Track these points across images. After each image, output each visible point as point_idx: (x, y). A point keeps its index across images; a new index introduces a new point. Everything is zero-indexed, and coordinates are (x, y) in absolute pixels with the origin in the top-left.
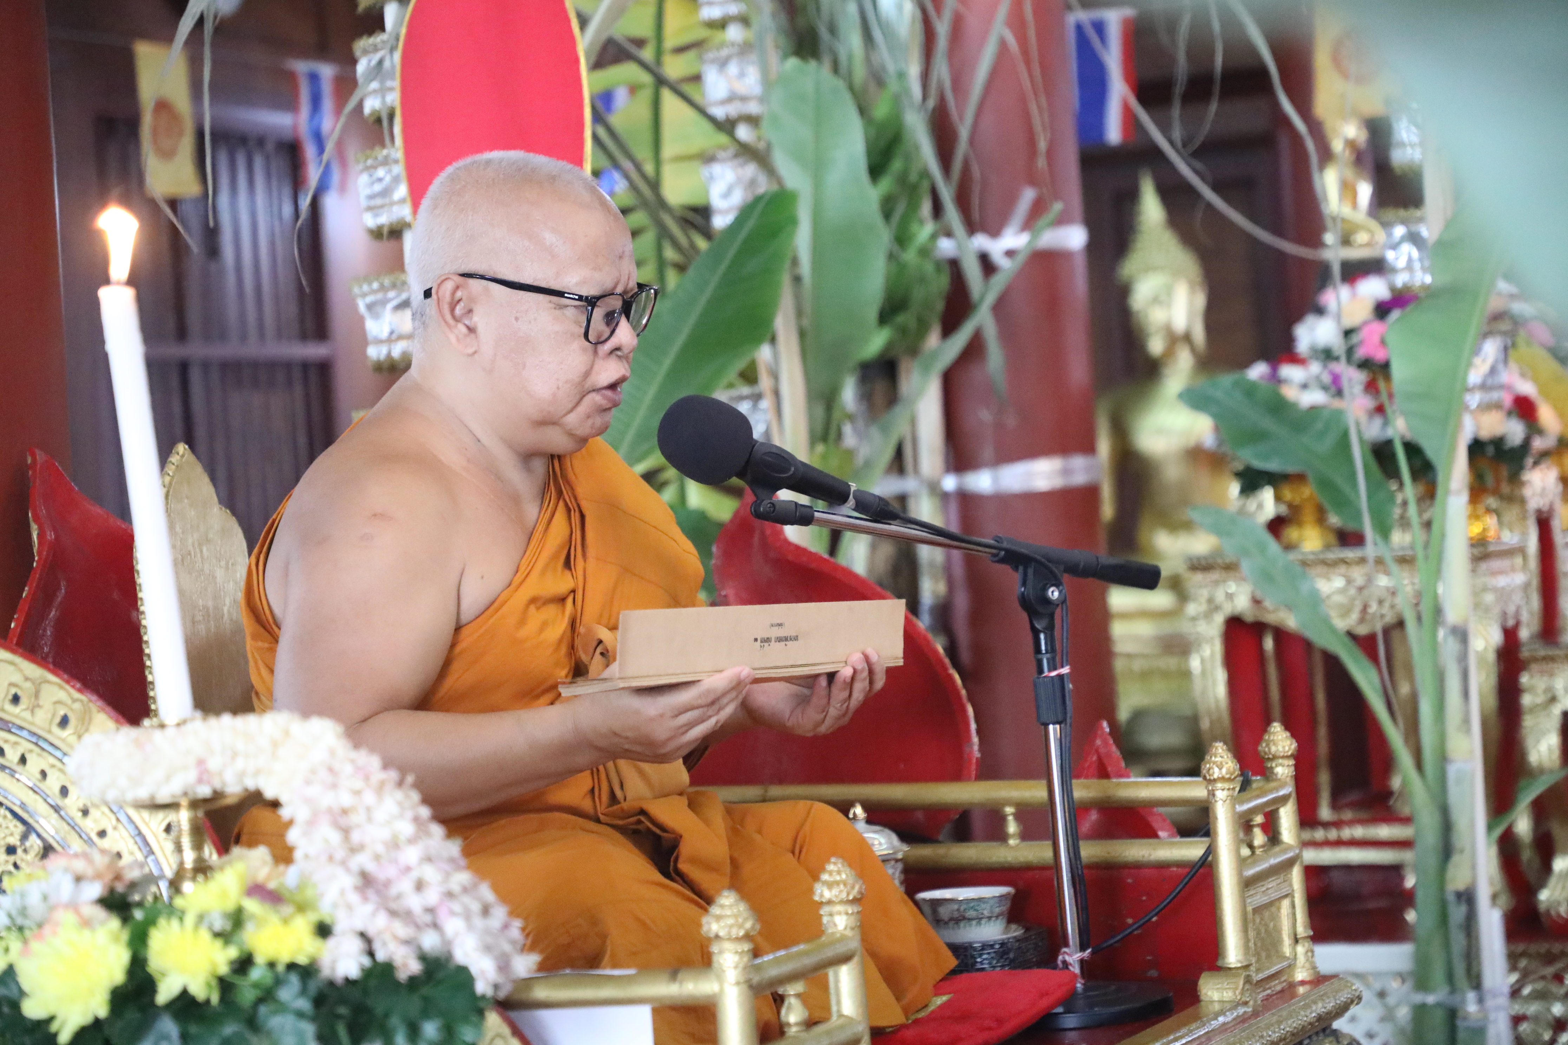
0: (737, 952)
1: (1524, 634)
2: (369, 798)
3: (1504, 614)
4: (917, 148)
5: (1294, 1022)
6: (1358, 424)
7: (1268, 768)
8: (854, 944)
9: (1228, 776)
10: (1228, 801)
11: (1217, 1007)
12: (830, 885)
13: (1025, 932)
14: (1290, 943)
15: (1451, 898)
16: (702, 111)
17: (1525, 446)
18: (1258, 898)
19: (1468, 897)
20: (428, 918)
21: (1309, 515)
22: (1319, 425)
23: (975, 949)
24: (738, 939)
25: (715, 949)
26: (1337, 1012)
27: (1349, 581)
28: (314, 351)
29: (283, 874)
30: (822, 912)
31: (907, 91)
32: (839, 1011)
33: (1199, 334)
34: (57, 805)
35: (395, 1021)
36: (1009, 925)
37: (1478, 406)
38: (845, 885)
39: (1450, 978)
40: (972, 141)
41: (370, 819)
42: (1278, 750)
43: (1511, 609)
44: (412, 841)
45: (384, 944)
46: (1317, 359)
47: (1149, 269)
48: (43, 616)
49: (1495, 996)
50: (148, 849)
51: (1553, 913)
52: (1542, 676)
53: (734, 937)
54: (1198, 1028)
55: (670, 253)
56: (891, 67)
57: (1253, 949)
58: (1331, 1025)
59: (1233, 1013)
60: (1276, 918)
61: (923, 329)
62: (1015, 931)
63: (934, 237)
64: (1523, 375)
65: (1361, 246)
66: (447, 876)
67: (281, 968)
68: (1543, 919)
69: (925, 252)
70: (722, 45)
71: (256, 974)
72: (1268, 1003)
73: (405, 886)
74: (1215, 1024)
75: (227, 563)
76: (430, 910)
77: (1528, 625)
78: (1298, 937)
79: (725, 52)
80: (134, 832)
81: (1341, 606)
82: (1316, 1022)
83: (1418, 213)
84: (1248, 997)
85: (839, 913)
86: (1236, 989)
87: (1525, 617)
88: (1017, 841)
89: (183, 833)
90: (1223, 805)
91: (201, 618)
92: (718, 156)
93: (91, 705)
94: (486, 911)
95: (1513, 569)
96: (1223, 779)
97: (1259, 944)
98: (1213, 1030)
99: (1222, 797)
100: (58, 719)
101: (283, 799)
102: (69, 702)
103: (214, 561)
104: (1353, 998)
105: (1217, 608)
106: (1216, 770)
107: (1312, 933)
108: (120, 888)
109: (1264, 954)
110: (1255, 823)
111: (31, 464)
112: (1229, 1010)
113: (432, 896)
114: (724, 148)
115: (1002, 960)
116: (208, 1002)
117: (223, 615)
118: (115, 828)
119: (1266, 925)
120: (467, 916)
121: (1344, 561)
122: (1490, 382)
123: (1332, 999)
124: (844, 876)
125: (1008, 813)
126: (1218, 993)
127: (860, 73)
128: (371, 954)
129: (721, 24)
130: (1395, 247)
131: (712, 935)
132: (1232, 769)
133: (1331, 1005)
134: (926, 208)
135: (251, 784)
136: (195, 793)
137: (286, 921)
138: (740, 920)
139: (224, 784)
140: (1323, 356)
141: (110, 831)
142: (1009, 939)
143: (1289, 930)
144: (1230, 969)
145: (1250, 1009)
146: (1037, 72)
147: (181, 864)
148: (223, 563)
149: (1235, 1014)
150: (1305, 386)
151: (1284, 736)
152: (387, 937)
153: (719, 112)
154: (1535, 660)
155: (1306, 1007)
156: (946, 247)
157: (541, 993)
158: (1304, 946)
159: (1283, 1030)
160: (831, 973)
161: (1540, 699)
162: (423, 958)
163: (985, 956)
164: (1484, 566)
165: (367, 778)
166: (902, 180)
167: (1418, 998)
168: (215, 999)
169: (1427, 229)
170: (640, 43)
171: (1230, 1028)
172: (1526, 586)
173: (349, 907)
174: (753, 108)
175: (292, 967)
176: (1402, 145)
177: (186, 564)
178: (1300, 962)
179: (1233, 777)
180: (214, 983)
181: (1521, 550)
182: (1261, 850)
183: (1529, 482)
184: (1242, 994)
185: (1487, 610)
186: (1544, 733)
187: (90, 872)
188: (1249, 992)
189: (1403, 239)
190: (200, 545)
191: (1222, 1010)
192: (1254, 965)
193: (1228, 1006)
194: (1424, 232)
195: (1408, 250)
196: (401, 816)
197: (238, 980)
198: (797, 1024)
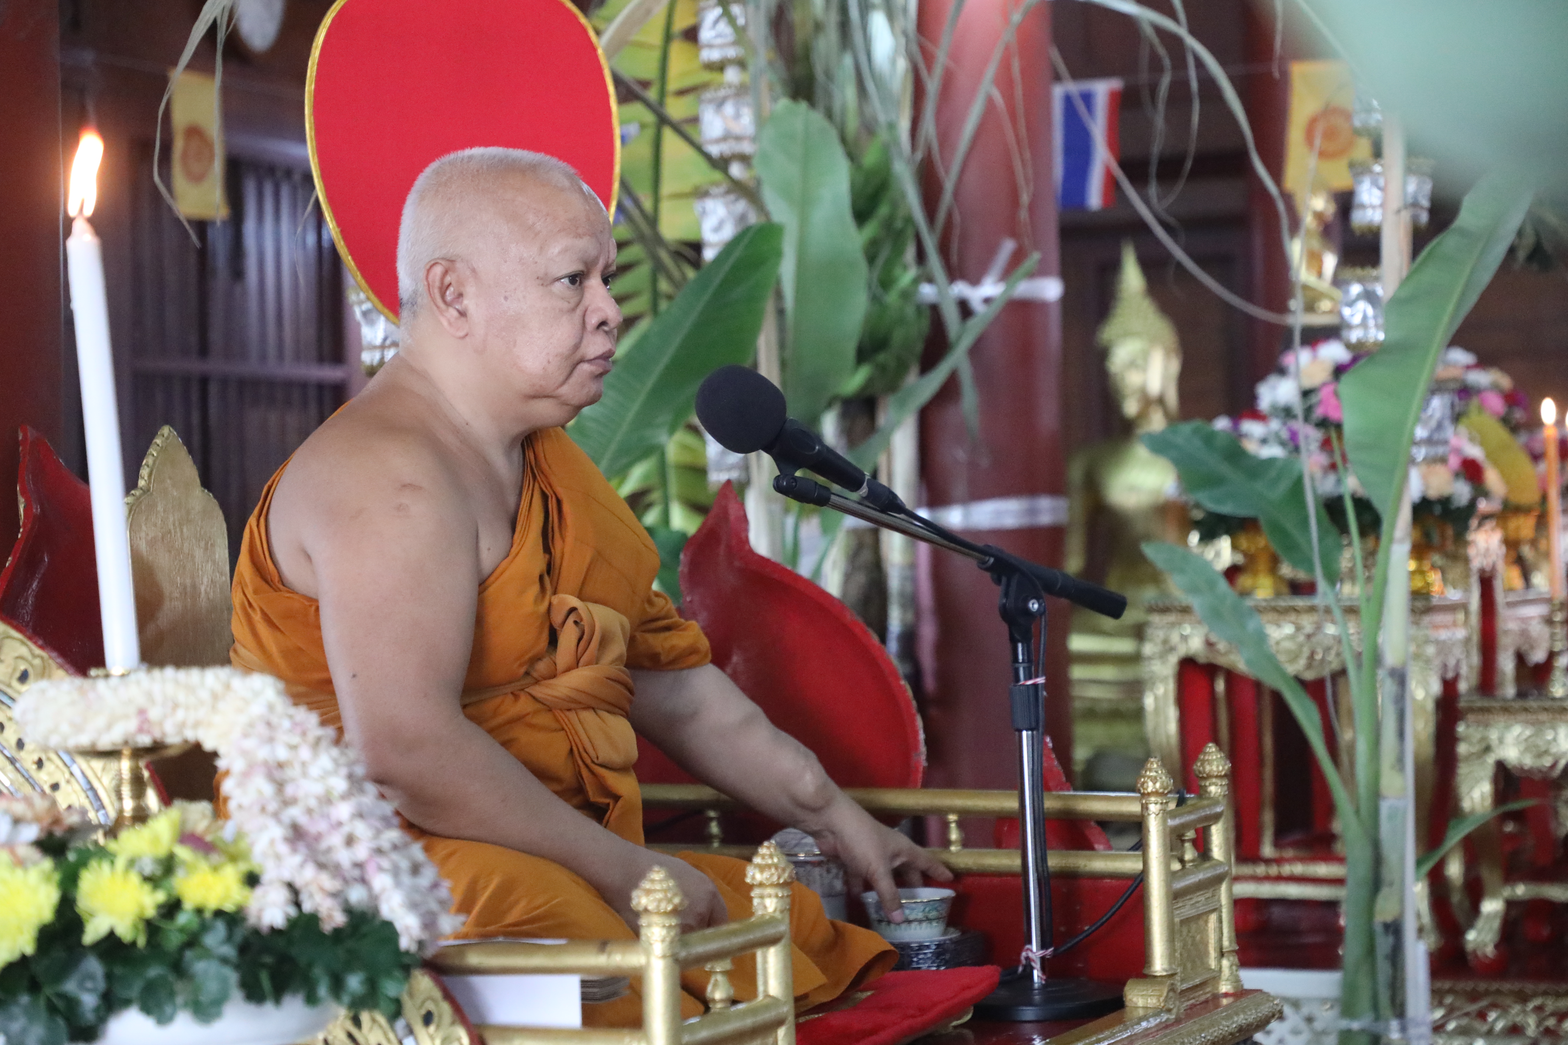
0: (664, 926)
1: (1463, 686)
2: (305, 753)
3: (1445, 666)
4: (903, 196)
5: (1215, 1031)
6: (1312, 479)
7: (1201, 786)
8: (784, 928)
9: (1161, 791)
10: (1160, 815)
11: (1141, 1012)
12: (762, 868)
13: (961, 935)
14: (1216, 956)
15: (1379, 929)
16: (698, 148)
17: (1472, 505)
18: (1187, 910)
19: (1395, 929)
20: (356, 873)
21: (1263, 564)
22: (1273, 473)
23: (912, 948)
24: (666, 914)
25: (643, 921)
26: (1257, 1025)
27: (1298, 628)
28: (330, 373)
29: (222, 828)
30: (752, 894)
31: (896, 142)
32: (766, 991)
33: (1172, 398)
34: (13, 758)
35: (318, 972)
36: (949, 928)
37: (1424, 459)
38: (777, 868)
39: (1375, 1006)
40: (956, 194)
41: (305, 774)
42: (1212, 770)
43: (1452, 662)
44: (345, 797)
45: (311, 896)
46: (1277, 417)
47: (1128, 334)
48: (25, 587)
49: (1418, 1025)
50: (99, 803)
51: (1479, 953)
52: (1478, 726)
53: (662, 911)
54: (1121, 1031)
55: (664, 286)
56: (882, 118)
57: (1179, 959)
58: (1252, 1037)
59: (1156, 1020)
60: (1204, 931)
61: (902, 369)
62: (953, 933)
63: (916, 281)
64: (1472, 439)
65: (1324, 313)
66: (378, 833)
67: (208, 915)
68: (1469, 958)
69: (907, 295)
70: (720, 86)
71: (183, 919)
72: (1192, 1012)
73: (335, 840)
74: (1138, 1029)
75: (207, 544)
76: (359, 865)
77: (1467, 678)
78: (1224, 950)
79: (722, 93)
80: (87, 787)
81: (1288, 652)
82: (1237, 1032)
83: (1374, 272)
84: (1171, 1005)
85: (770, 896)
86: (1160, 996)
87: (1464, 670)
88: (959, 848)
89: (124, 781)
90: (1155, 818)
91: (178, 595)
92: (711, 192)
93: (51, 661)
94: (415, 869)
95: (1455, 624)
96: (1156, 793)
97: (1185, 955)
98: (1135, 1034)
99: (1154, 811)
100: (18, 674)
101: (222, 751)
102: (30, 657)
103: (194, 541)
104: (1274, 1012)
105: (1172, 649)
106: (1150, 784)
107: (1237, 948)
108: (58, 832)
109: (1189, 965)
110: (1186, 838)
111: (22, 440)
112: (1152, 1016)
113: (361, 852)
114: (716, 184)
115: (938, 961)
116: (134, 944)
117: (200, 593)
118: (68, 782)
119: (1193, 937)
120: (396, 872)
121: (1295, 610)
122: (1436, 437)
123: (1254, 1011)
124: (776, 860)
125: (952, 820)
126: (1143, 1000)
127: (852, 124)
128: (298, 904)
129: (719, 67)
130: (1351, 304)
131: (641, 909)
132: (1165, 784)
133: (1253, 1017)
134: (910, 253)
135: (191, 735)
136: (136, 743)
137: (215, 869)
138: (669, 895)
139: (164, 734)
140: (1283, 414)
141: (63, 784)
142: (945, 940)
143: (1215, 943)
144: (1155, 977)
145: (1173, 1017)
146: (1023, 131)
147: (121, 812)
148: (202, 544)
149: (1158, 1020)
150: (1264, 441)
151: (1219, 756)
152: (314, 888)
153: (714, 150)
154: (1471, 710)
155: (1228, 1017)
156: (927, 291)
157: (474, 959)
158: (1229, 960)
159: (1204, 1038)
160: (759, 954)
161: (1475, 749)
162: (349, 910)
163: (921, 956)
164: (1427, 619)
165: (304, 734)
166: (888, 224)
167: (1344, 1024)
168: (141, 941)
169: (1382, 288)
170: (645, 84)
171: (1152, 1033)
172: (1467, 641)
173: (278, 857)
174: (746, 148)
175: (219, 913)
176: (1363, 206)
177: (165, 541)
178: (1224, 975)
179: (1166, 792)
180: (141, 926)
181: (1464, 607)
182: (1191, 864)
183: (1473, 542)
184: (1166, 1001)
185: (1428, 661)
186: (1478, 781)
187: (29, 814)
188: (1173, 1000)
189: (1359, 297)
190: (181, 525)
191: (1145, 1016)
192: (1179, 975)
193: (1150, 1012)
194: (1380, 291)
195: (1363, 306)
196: (335, 772)
197: (164, 925)
198: (722, 1001)
